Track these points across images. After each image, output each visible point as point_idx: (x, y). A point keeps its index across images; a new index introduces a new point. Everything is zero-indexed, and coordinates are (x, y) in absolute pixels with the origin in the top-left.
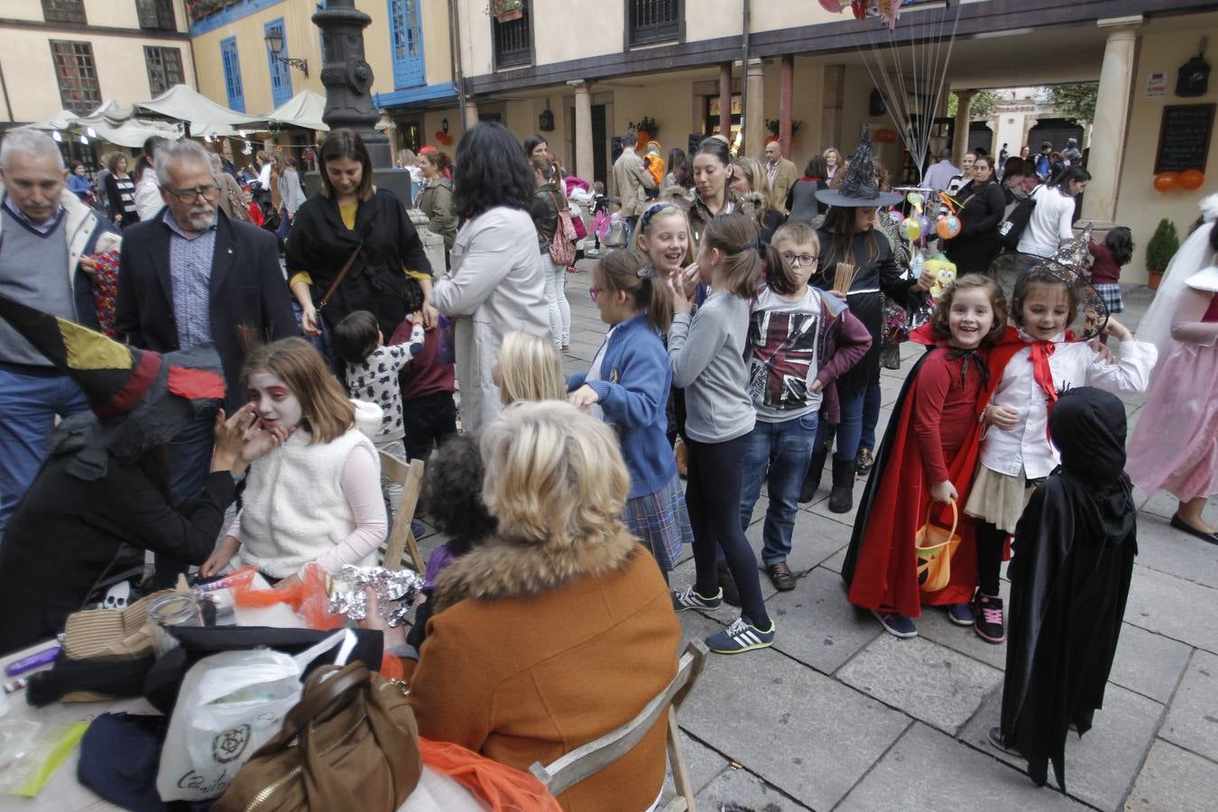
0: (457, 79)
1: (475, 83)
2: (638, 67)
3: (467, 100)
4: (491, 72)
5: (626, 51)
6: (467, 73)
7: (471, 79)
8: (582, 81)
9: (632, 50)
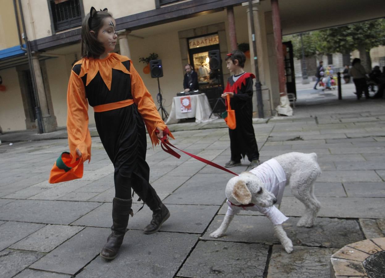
0: (24, 43)
1: (38, 44)
2: (168, 16)
3: (33, 55)
4: (51, 35)
5: (158, 8)
6: (31, 38)
7: (35, 41)
8: (124, 30)
9: (162, 7)
